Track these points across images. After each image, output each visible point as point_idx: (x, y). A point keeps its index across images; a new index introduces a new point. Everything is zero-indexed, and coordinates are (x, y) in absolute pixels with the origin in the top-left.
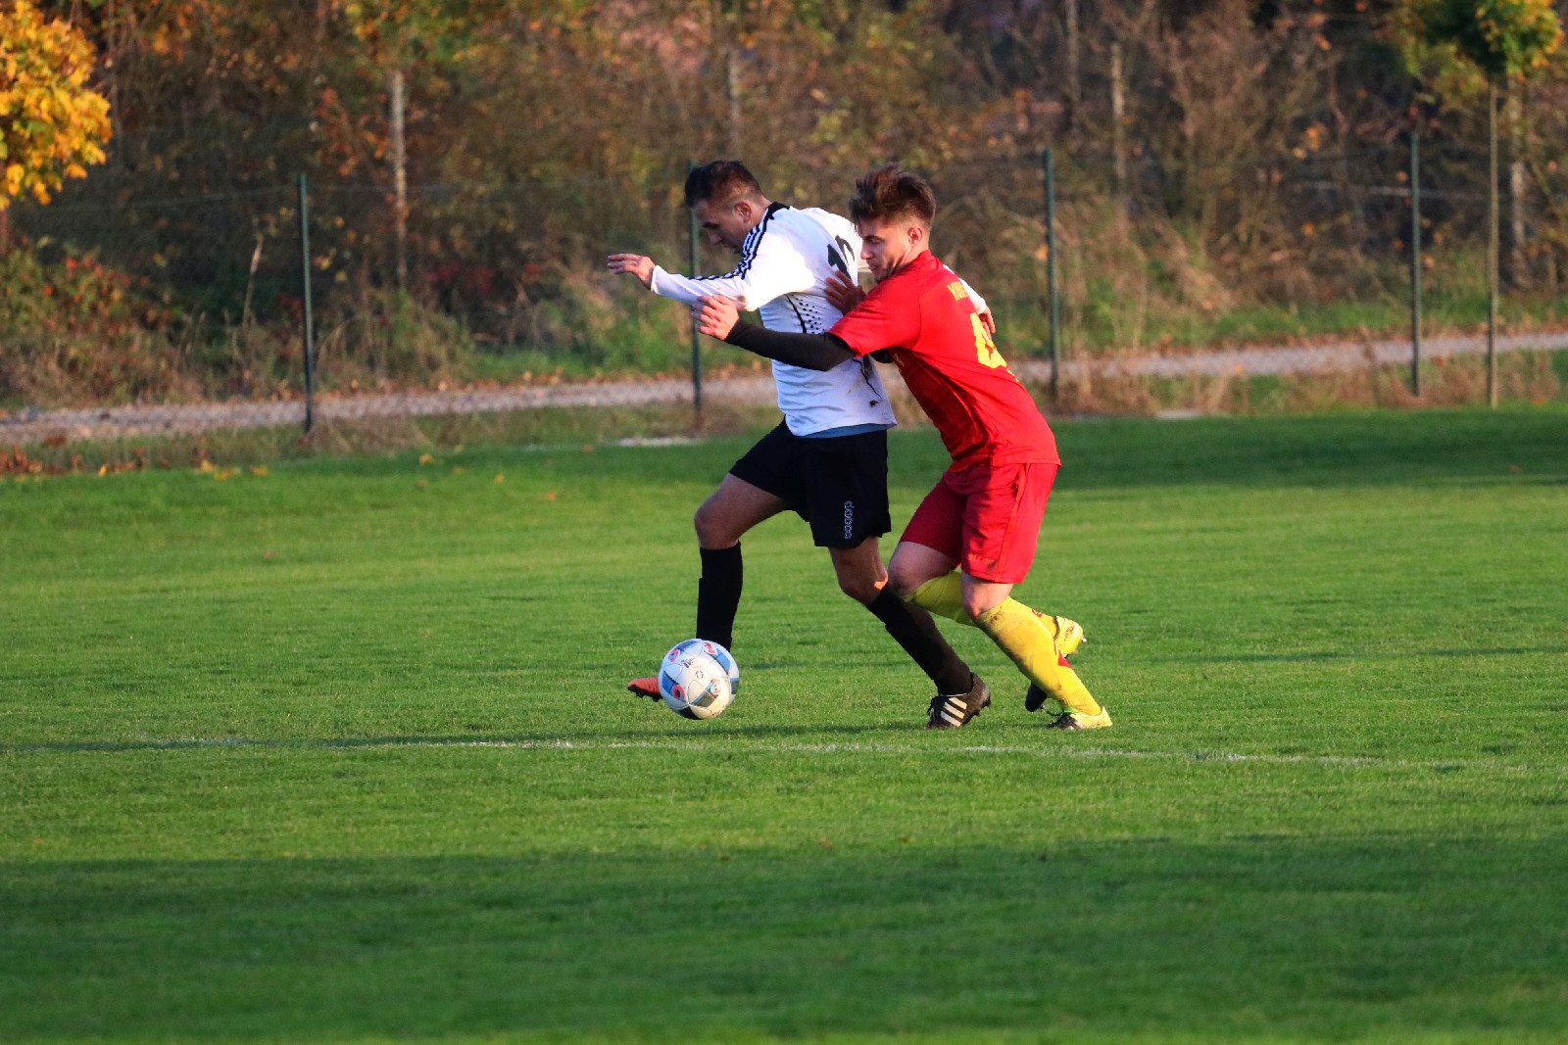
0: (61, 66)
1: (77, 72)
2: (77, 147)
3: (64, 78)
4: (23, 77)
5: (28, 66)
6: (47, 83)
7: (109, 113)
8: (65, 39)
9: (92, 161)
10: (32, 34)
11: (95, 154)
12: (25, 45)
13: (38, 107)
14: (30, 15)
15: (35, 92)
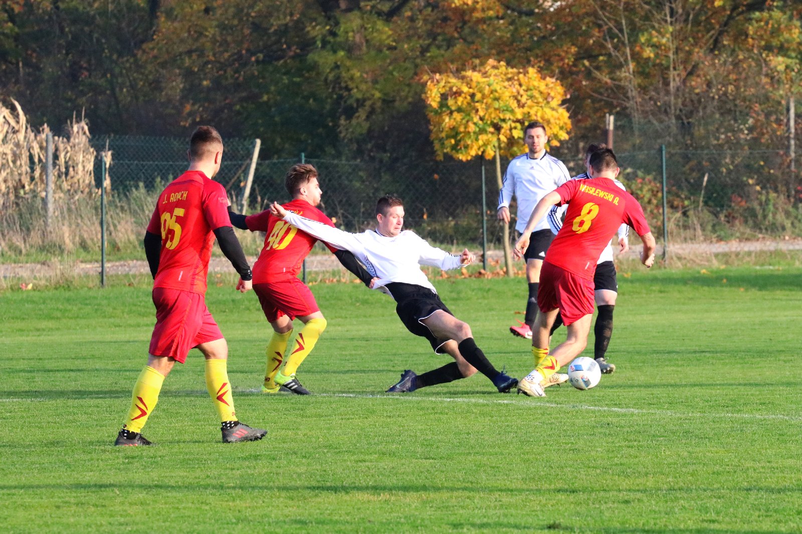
0: (547, 97)
1: (555, 100)
2: (556, 133)
3: (548, 103)
4: (529, 102)
5: (531, 97)
6: (540, 105)
7: (569, 118)
8: (551, 85)
9: (562, 138)
10: (536, 83)
11: (564, 136)
12: (532, 88)
13: (536, 115)
14: (535, 75)
15: (535, 109)
